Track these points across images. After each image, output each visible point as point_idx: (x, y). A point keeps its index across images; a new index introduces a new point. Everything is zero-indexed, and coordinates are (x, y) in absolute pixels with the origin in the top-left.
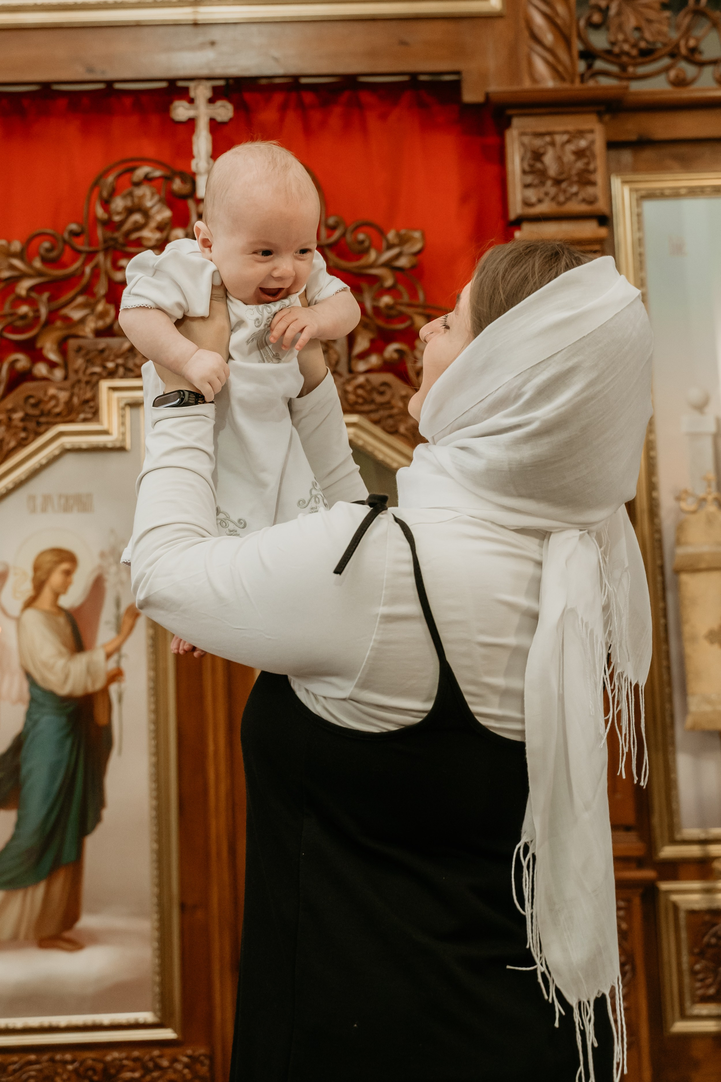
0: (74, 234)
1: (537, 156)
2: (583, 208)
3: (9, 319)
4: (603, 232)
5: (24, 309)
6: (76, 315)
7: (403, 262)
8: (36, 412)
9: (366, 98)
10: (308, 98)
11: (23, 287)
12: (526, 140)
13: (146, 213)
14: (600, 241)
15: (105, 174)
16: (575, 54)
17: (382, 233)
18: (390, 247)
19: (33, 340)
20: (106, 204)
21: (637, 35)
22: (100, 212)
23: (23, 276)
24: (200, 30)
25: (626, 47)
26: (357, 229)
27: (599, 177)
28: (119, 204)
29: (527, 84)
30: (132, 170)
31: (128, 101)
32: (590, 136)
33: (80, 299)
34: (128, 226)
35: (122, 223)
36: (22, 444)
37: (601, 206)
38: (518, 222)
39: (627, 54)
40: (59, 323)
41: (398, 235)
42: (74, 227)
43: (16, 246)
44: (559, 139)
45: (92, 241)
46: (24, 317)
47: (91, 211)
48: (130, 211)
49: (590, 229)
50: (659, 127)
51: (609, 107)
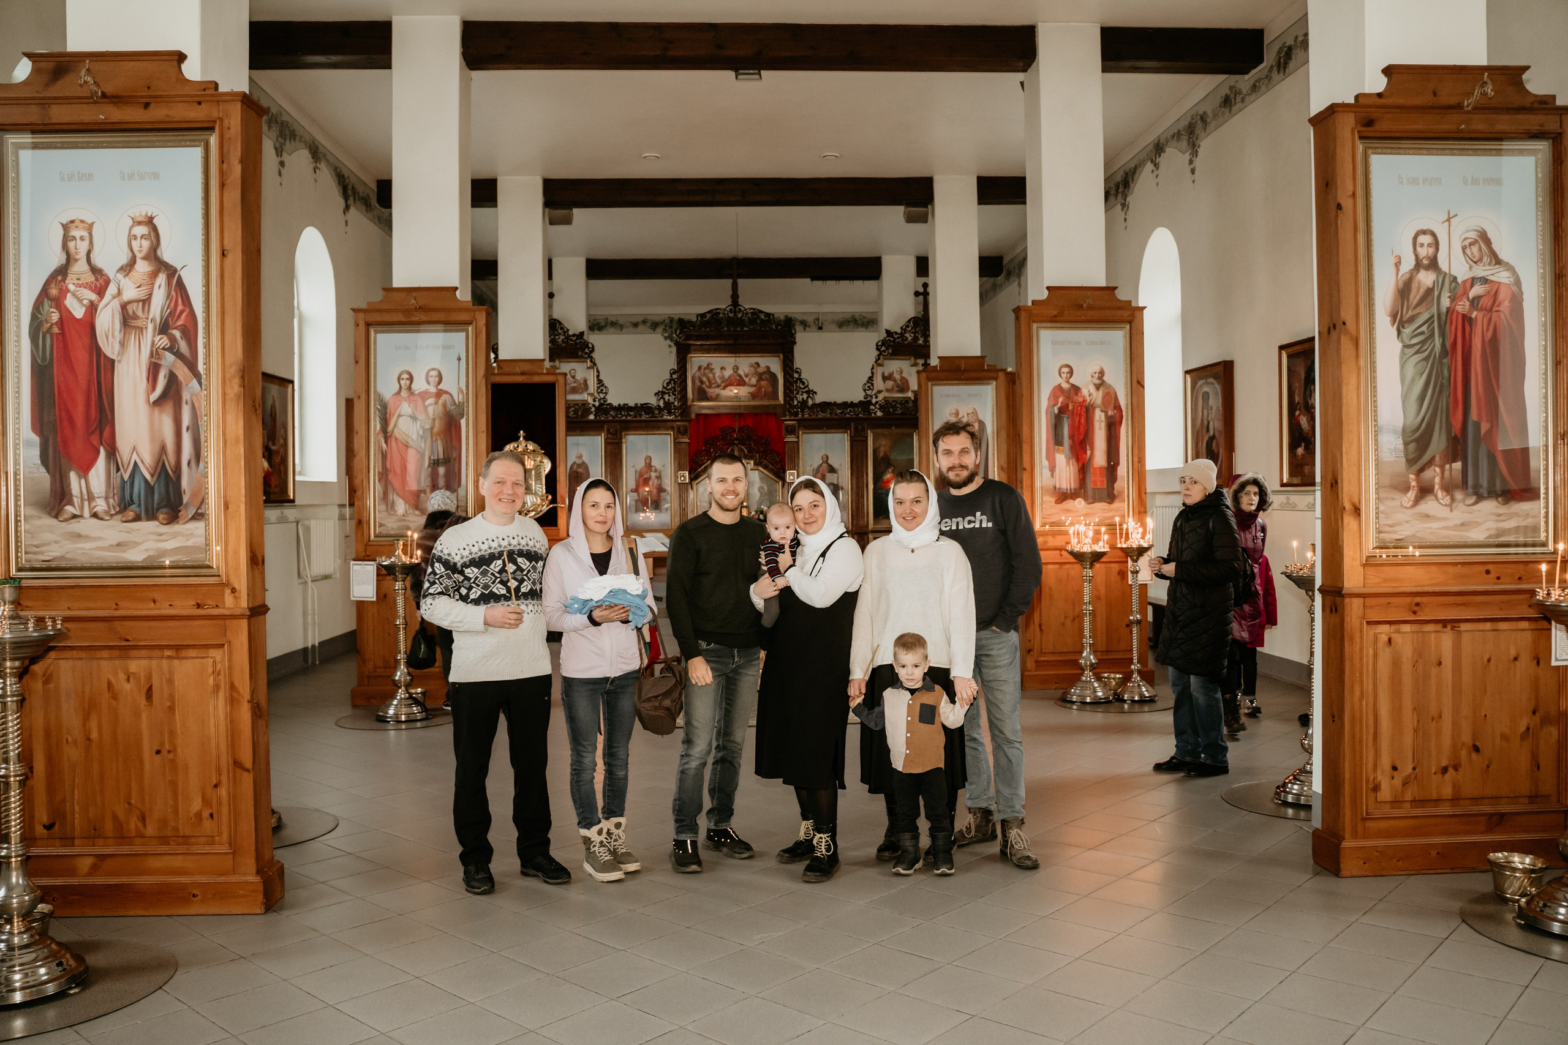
2: (794, 436)
14: (797, 441)
24: (734, 405)
27: (797, 431)
32: (795, 425)
37: (797, 436)
49: (795, 439)
50: (806, 423)
51: (799, 420)
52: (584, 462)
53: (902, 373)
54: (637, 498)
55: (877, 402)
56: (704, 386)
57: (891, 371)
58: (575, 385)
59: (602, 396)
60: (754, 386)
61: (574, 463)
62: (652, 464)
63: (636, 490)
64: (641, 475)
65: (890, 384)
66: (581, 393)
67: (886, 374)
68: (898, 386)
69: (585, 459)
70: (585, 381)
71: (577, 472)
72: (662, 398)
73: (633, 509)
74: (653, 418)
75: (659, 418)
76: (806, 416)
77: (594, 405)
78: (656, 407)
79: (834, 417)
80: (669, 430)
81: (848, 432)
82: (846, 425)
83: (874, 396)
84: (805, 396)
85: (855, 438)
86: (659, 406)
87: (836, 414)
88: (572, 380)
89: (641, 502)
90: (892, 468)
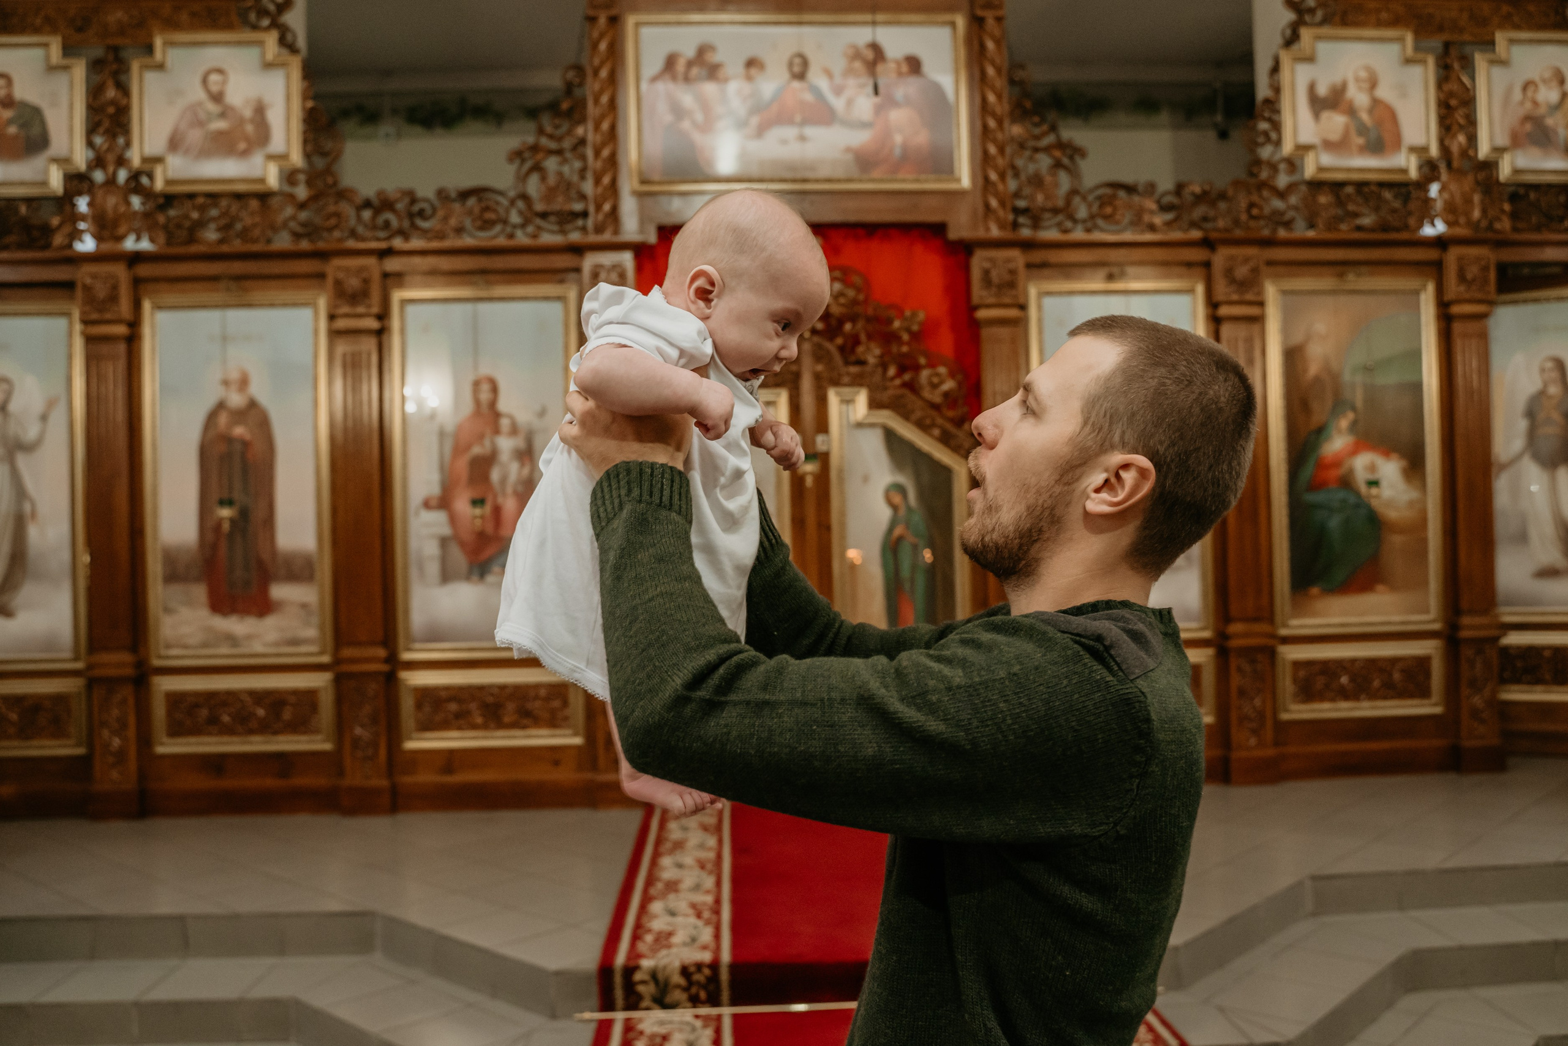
1: (988, 272)
2: (1011, 301)
4: (1020, 314)
7: (914, 328)
9: (893, 232)
10: (861, 232)
12: (981, 262)
14: (1019, 319)
16: (1008, 211)
17: (902, 311)
18: (906, 319)
21: (1042, 203)
25: (1036, 211)
26: (889, 307)
27: (1021, 283)
29: (982, 233)
32: (1016, 262)
37: (1021, 301)
38: (976, 308)
39: (1037, 215)
41: (912, 312)
49: (1013, 313)
50: (1054, 256)
51: (1027, 245)
52: (253, 404)
53: (1373, 86)
54: (446, 531)
55: (1292, 187)
56: (686, 125)
57: (1337, 79)
58: (221, 125)
59: (320, 163)
60: (864, 125)
61: (221, 406)
62: (503, 406)
63: (443, 502)
64: (459, 449)
65: (1335, 122)
66: (245, 153)
67: (1322, 90)
68: (1362, 130)
69: (259, 390)
70: (260, 110)
71: (228, 439)
72: (537, 168)
73: (433, 569)
74: (502, 241)
75: (522, 239)
76: (1051, 234)
77: (292, 197)
78: (512, 202)
79: (1148, 237)
80: (562, 282)
81: (1200, 289)
82: (1189, 265)
83: (1282, 166)
84: (1044, 162)
85: (1224, 311)
86: (524, 197)
87: (1152, 228)
88: (212, 107)
89: (462, 544)
90: (1351, 416)
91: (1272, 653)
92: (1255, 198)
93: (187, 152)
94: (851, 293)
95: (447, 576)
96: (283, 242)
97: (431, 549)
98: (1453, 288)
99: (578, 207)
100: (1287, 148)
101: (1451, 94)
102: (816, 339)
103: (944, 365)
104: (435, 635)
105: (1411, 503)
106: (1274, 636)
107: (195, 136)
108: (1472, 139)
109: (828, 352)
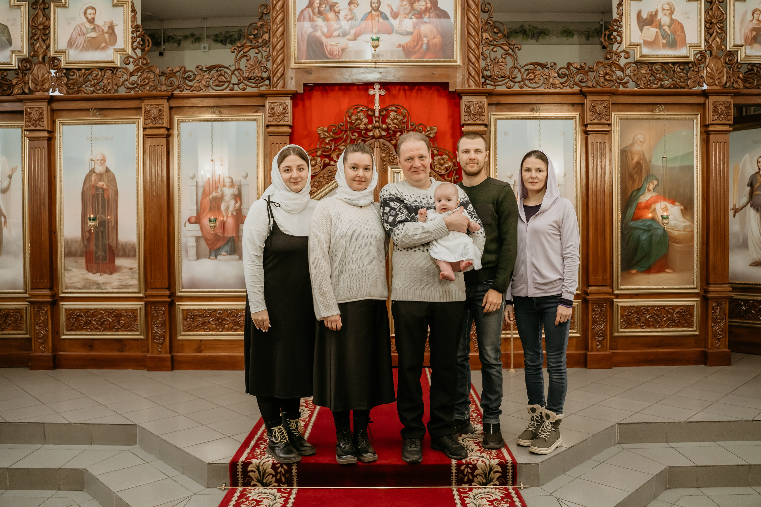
0: (342, 126)
1: (469, 107)
2: (481, 122)
3: (323, 149)
4: (486, 129)
5: (328, 146)
6: (342, 148)
7: (431, 136)
8: (331, 174)
9: (423, 88)
10: (406, 87)
11: (327, 141)
12: (466, 103)
13: (361, 120)
14: (485, 131)
15: (349, 109)
16: (481, 77)
17: (426, 127)
18: (428, 131)
19: (330, 155)
20: (350, 117)
21: (498, 73)
22: (348, 119)
23: (327, 137)
24: (377, 69)
25: (495, 77)
26: (419, 125)
27: (485, 114)
28: (354, 117)
29: (467, 88)
30: (358, 108)
31: (355, 87)
32: (483, 102)
33: (343, 144)
34: (356, 123)
35: (355, 123)
36: (327, 183)
37: (486, 122)
38: (463, 126)
39: (495, 79)
40: (337, 150)
41: (430, 128)
42: (342, 124)
43: (326, 129)
44: (475, 103)
45: (347, 128)
46: (328, 148)
47: (346, 120)
48: (357, 120)
49: (482, 128)
50: (503, 100)
51: (489, 94)
52: (107, 170)
53: (672, 13)
55: (627, 65)
56: (319, 33)
57: (653, 10)
58: (93, 34)
60: (408, 33)
61: (92, 171)
63: (198, 220)
64: (205, 194)
65: (651, 32)
66: (104, 48)
67: (644, 15)
68: (665, 36)
69: (111, 164)
70: (112, 28)
71: (96, 188)
73: (192, 252)
74: (227, 92)
75: (237, 90)
76: (502, 89)
77: (126, 69)
78: (233, 73)
79: (552, 90)
80: (256, 112)
81: (578, 117)
82: (573, 105)
83: (622, 54)
84: (500, 52)
85: (589, 128)
86: (238, 69)
87: (554, 85)
88: (88, 25)
89: (206, 240)
90: (655, 182)
91: (611, 302)
92: (608, 71)
93: (76, 48)
94: (400, 118)
95: (198, 257)
96: (122, 91)
97: (192, 242)
98: (710, 117)
99: (265, 75)
100: (625, 45)
101: (713, 17)
102: (382, 140)
103: (446, 154)
104: (193, 285)
105: (685, 227)
106: (612, 294)
107: (81, 40)
108: (724, 40)
109: (388, 147)
